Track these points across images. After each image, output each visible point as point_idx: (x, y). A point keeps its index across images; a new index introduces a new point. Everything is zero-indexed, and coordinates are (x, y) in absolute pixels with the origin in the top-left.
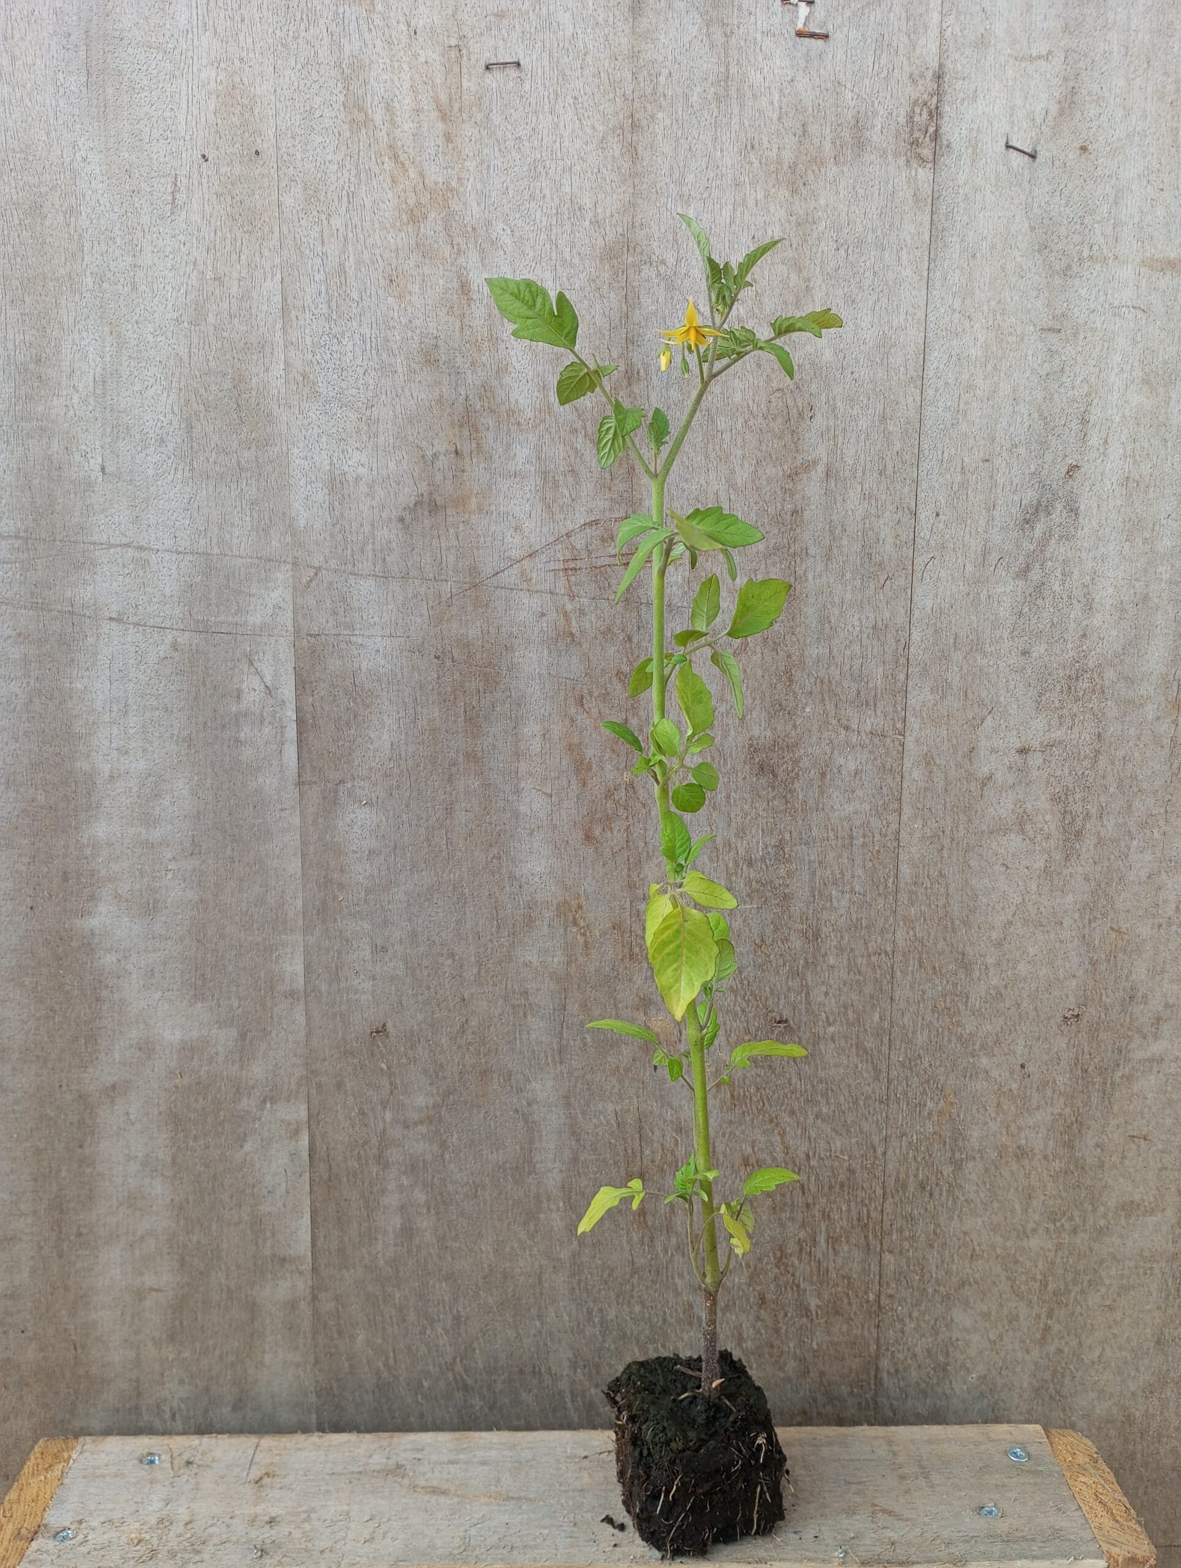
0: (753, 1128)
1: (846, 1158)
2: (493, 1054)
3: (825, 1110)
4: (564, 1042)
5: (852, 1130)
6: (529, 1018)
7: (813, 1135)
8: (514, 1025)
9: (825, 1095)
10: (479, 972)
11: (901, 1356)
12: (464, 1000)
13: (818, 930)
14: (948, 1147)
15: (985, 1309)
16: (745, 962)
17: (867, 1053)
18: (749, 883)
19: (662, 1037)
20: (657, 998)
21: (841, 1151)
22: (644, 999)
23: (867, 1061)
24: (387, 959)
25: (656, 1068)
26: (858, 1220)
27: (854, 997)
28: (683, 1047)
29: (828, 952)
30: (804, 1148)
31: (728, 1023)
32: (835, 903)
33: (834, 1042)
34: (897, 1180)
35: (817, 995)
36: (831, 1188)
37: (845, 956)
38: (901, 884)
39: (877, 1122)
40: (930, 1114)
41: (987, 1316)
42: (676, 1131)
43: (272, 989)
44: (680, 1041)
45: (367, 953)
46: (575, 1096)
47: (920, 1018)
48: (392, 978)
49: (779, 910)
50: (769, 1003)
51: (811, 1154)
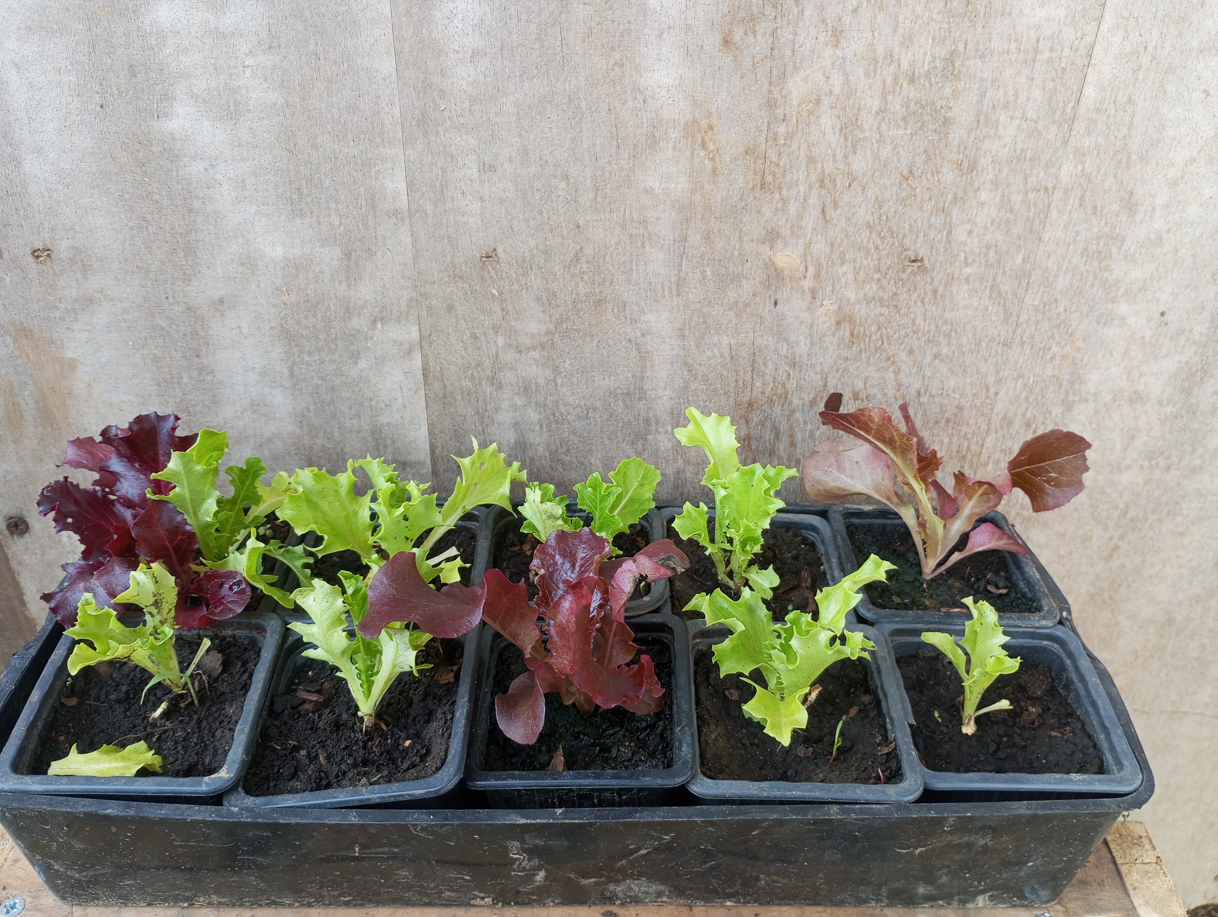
0: (868, 365)
1: (957, 396)
2: (607, 284)
3: (945, 351)
4: (683, 275)
5: (969, 370)
6: (647, 248)
7: (928, 374)
8: (631, 255)
9: (948, 336)
10: (595, 198)
12: (578, 227)
13: (975, 162)
14: (1063, 389)
15: (1062, 530)
16: (887, 195)
17: (1001, 296)
18: (906, 104)
19: (786, 273)
20: (786, 232)
21: (954, 390)
22: (771, 233)
23: (999, 304)
24: (495, 179)
25: (776, 303)
26: (958, 452)
27: (1000, 237)
28: (807, 284)
29: (982, 187)
30: (917, 386)
31: (859, 260)
32: (1001, 131)
33: (968, 283)
34: (1005, 417)
35: (960, 234)
36: (937, 422)
37: (1000, 192)
38: (1082, 111)
39: (996, 365)
40: (1052, 358)
41: (1062, 536)
42: (790, 366)
43: (373, 207)
44: (805, 277)
45: (474, 172)
46: (690, 329)
47: (1066, 261)
48: (502, 201)
49: (936, 137)
50: (907, 240)
51: (922, 391)
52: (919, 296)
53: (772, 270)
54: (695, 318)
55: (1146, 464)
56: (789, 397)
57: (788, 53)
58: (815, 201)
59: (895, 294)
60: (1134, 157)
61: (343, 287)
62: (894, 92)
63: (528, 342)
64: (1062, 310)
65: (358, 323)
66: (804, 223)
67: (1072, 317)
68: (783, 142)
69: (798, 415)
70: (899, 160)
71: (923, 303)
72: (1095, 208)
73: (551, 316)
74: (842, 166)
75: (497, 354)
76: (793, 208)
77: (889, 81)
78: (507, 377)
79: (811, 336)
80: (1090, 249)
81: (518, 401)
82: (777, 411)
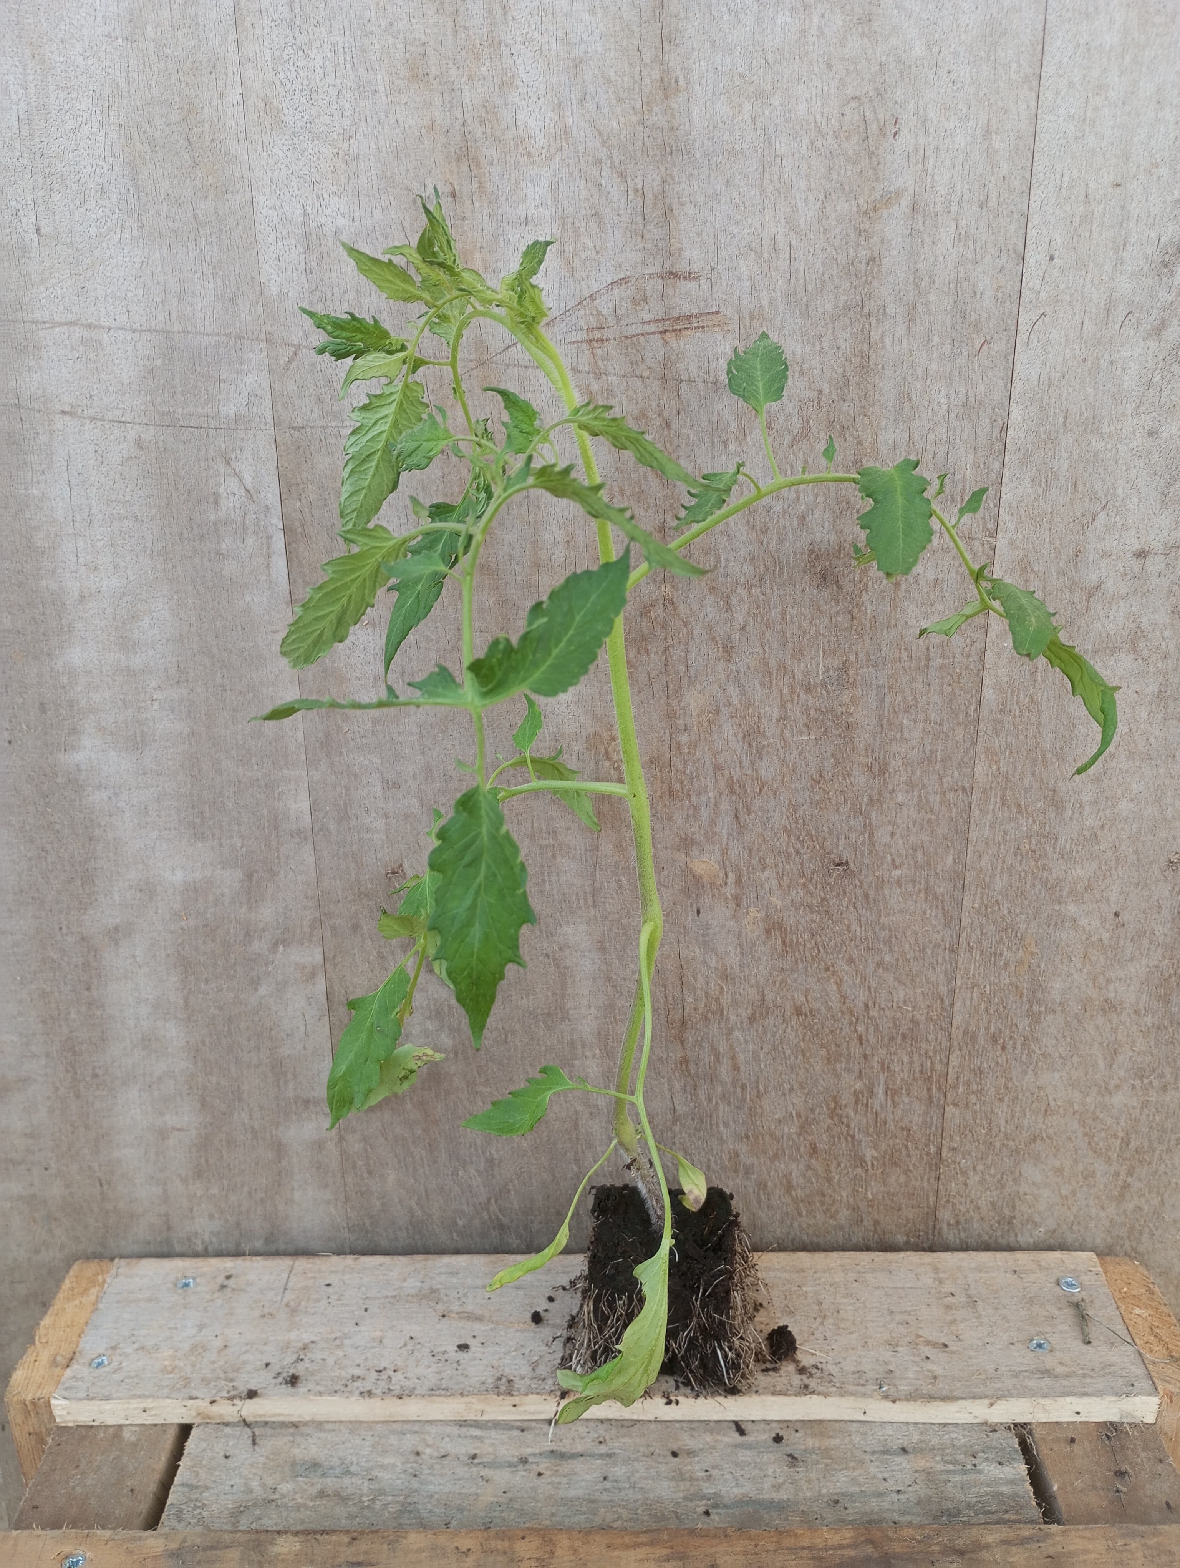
0: (807, 976)
1: (910, 1009)
3: (887, 958)
4: (598, 884)
5: (918, 980)
6: (559, 859)
7: (874, 984)
8: (542, 866)
9: (888, 942)
11: (963, 1209)
13: (886, 764)
14: (1025, 999)
15: (1057, 1164)
16: (800, 799)
17: (937, 898)
18: (806, 711)
19: (705, 880)
20: (700, 838)
21: (905, 1002)
22: (686, 839)
23: (937, 907)
24: (400, 796)
25: (698, 912)
26: (921, 1072)
27: (925, 837)
28: (729, 890)
29: (897, 789)
30: (863, 998)
31: (780, 865)
32: (906, 734)
33: (900, 886)
34: (966, 1032)
35: (882, 836)
36: (892, 1039)
37: (916, 793)
38: (985, 712)
39: (946, 972)
40: (1006, 965)
41: (1059, 1171)
42: (721, 978)
43: (276, 827)
44: (726, 884)
45: (378, 790)
46: (610, 941)
47: (1000, 861)
48: (406, 816)
49: (841, 742)
50: (828, 843)
51: (870, 1004)
52: (850, 900)
53: (690, 877)
54: (615, 930)
55: (1138, 1083)
56: (725, 1013)
57: (682, 668)
58: (727, 807)
59: (824, 899)
61: (244, 909)
62: (792, 701)
64: (1005, 912)
65: (258, 946)
66: (718, 829)
67: (1018, 919)
68: (686, 750)
69: (737, 1033)
70: (807, 765)
71: (855, 907)
72: (1019, 806)
74: (749, 772)
76: (705, 814)
77: (785, 691)
79: (741, 946)
80: (1022, 848)
81: (430, 1026)
82: (714, 1029)
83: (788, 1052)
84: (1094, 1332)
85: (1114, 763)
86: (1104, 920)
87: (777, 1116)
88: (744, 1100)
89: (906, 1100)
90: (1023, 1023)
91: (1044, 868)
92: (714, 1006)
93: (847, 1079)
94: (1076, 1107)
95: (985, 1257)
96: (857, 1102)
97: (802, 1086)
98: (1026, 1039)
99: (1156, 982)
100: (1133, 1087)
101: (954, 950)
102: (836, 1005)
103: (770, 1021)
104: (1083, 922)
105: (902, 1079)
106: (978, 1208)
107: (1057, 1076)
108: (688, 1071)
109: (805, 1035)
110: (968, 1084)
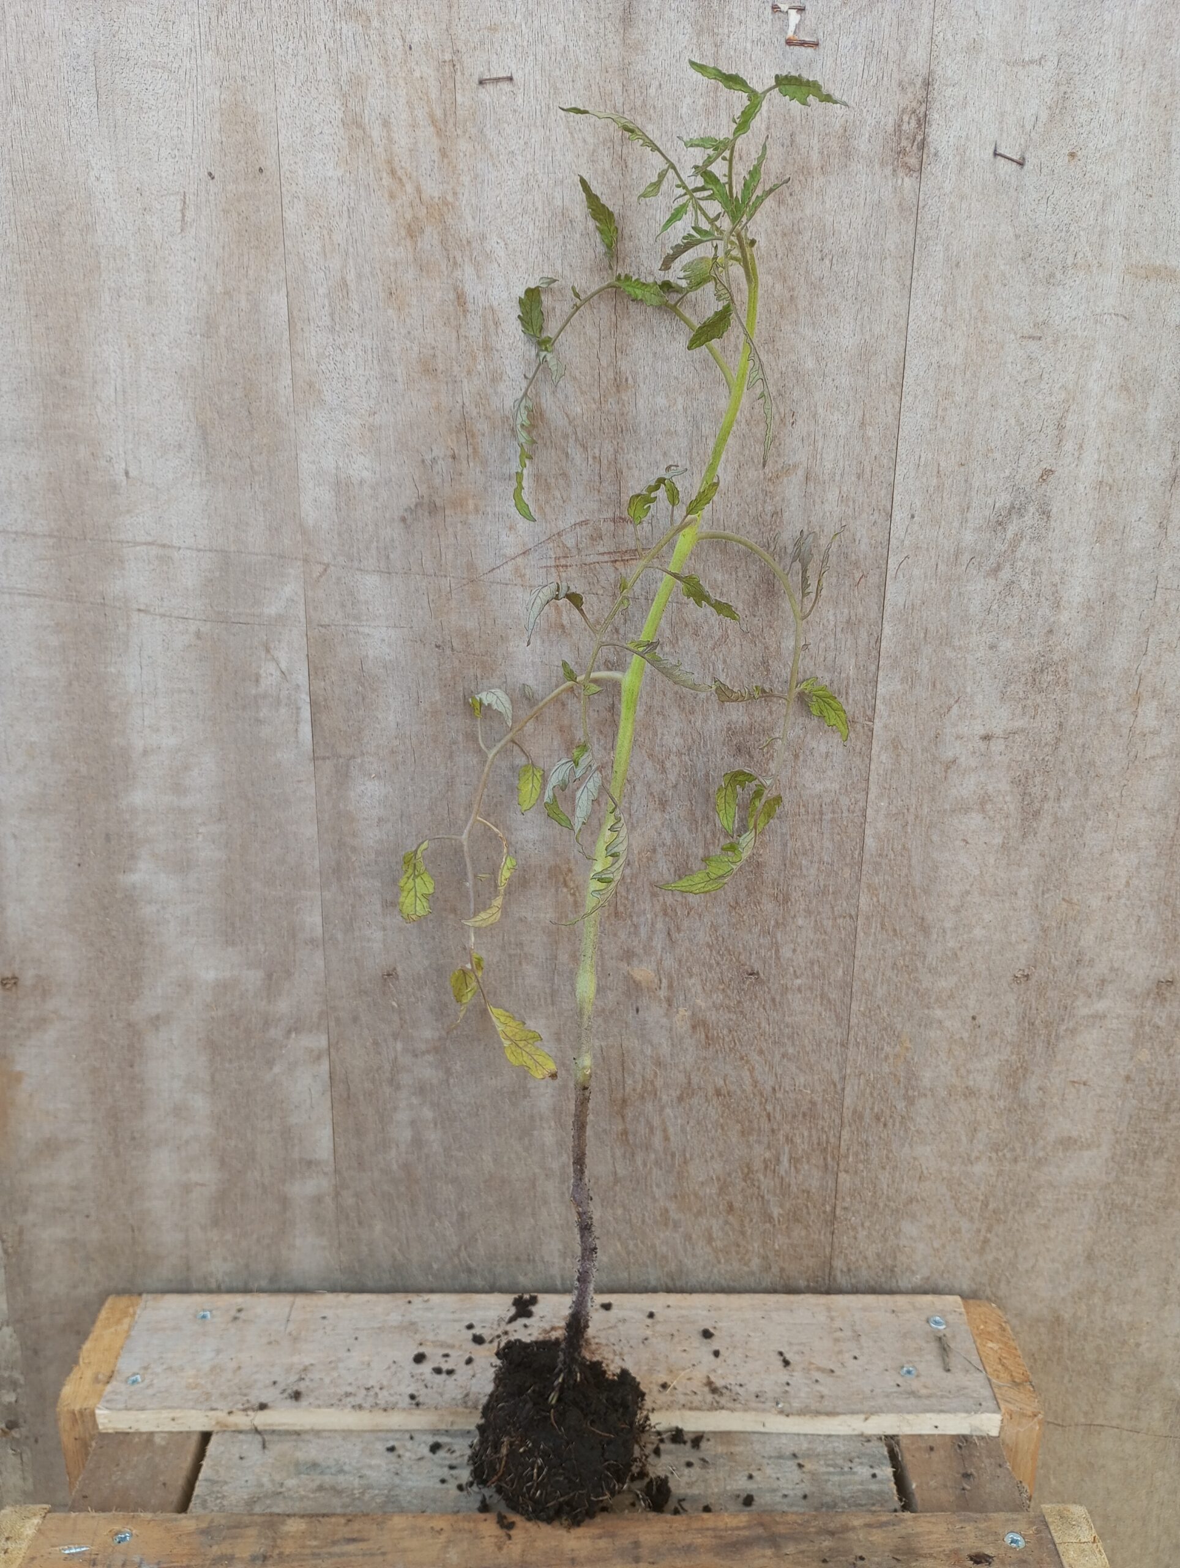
0: (725, 1064)
1: (809, 1092)
3: (791, 1050)
4: (556, 987)
5: (815, 1068)
6: (524, 966)
7: (779, 1072)
8: (511, 971)
9: (791, 1037)
11: (853, 1258)
12: (464, 949)
13: (788, 895)
14: (902, 1086)
15: (930, 1222)
16: (720, 921)
17: (830, 1003)
19: (644, 984)
20: (639, 951)
21: (805, 1086)
22: (627, 952)
23: (830, 1010)
24: (394, 913)
25: (637, 1011)
26: (818, 1144)
27: (820, 954)
28: (663, 993)
29: (797, 914)
30: (771, 1083)
31: (704, 973)
32: (804, 872)
33: (801, 993)
34: (855, 1111)
35: (786, 952)
36: (794, 1116)
37: (813, 918)
38: (867, 856)
39: (838, 1063)
40: (887, 1057)
41: (932, 1228)
42: (655, 1065)
43: (294, 936)
44: (660, 988)
45: (376, 908)
46: (564, 1033)
47: (880, 974)
48: (399, 929)
50: (742, 957)
51: (777, 1087)
52: (760, 1003)
53: (631, 982)
55: (994, 1155)
56: (658, 1093)
58: (661, 926)
59: (739, 1002)
60: (918, 891)
61: (264, 1002)
63: (423, 1047)
64: (885, 1015)
65: (274, 1033)
66: (653, 944)
67: (895, 1021)
68: (628, 880)
69: (668, 1110)
71: (764, 1009)
72: (895, 930)
73: (443, 1024)
74: (679, 898)
75: (396, 1058)
76: (643, 932)
78: (405, 1079)
79: (672, 1038)
80: (897, 963)
81: (415, 1101)
82: (649, 1107)
83: (710, 1126)
84: (955, 1361)
85: (969, 898)
86: (964, 1023)
87: (700, 1179)
88: (673, 1165)
89: (806, 1167)
90: (901, 1105)
91: (916, 980)
92: (649, 1088)
93: (758, 1150)
94: (945, 1174)
95: (870, 1299)
96: (766, 1167)
97: (721, 1155)
98: (903, 1117)
99: (1007, 1073)
100: (990, 1158)
101: (844, 1045)
102: (749, 1089)
103: (695, 1101)
104: (947, 1023)
105: (803, 1150)
106: (866, 1258)
107: (928, 1149)
108: (627, 1140)
109: (723, 1112)
110: (856, 1154)
